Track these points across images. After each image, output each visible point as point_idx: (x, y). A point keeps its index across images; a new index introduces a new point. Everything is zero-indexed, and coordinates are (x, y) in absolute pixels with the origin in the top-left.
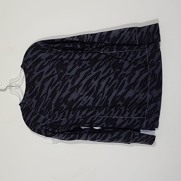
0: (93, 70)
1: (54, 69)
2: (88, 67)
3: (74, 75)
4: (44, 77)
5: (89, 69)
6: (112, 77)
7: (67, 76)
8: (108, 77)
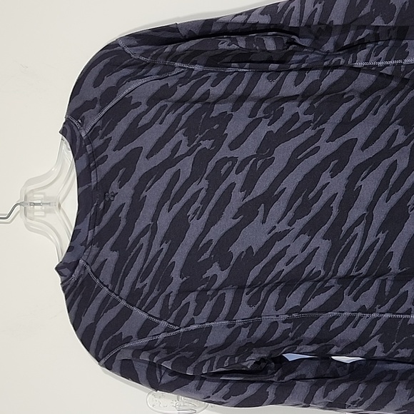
0: (325, 136)
1: (180, 136)
2: (306, 125)
3: (253, 156)
4: (143, 166)
5: (309, 132)
7: (225, 160)
8: (386, 163)
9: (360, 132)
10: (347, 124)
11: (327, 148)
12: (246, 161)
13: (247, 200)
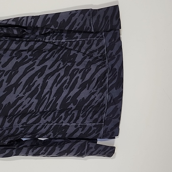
0: (36, 64)
3: (10, 70)
5: (31, 63)
6: (62, 72)
8: (57, 74)
9: (48, 63)
10: (44, 60)
11: (37, 68)
12: (8, 72)
13: (8, 86)
